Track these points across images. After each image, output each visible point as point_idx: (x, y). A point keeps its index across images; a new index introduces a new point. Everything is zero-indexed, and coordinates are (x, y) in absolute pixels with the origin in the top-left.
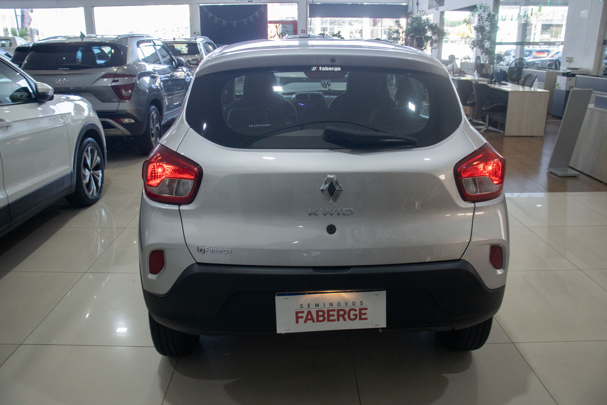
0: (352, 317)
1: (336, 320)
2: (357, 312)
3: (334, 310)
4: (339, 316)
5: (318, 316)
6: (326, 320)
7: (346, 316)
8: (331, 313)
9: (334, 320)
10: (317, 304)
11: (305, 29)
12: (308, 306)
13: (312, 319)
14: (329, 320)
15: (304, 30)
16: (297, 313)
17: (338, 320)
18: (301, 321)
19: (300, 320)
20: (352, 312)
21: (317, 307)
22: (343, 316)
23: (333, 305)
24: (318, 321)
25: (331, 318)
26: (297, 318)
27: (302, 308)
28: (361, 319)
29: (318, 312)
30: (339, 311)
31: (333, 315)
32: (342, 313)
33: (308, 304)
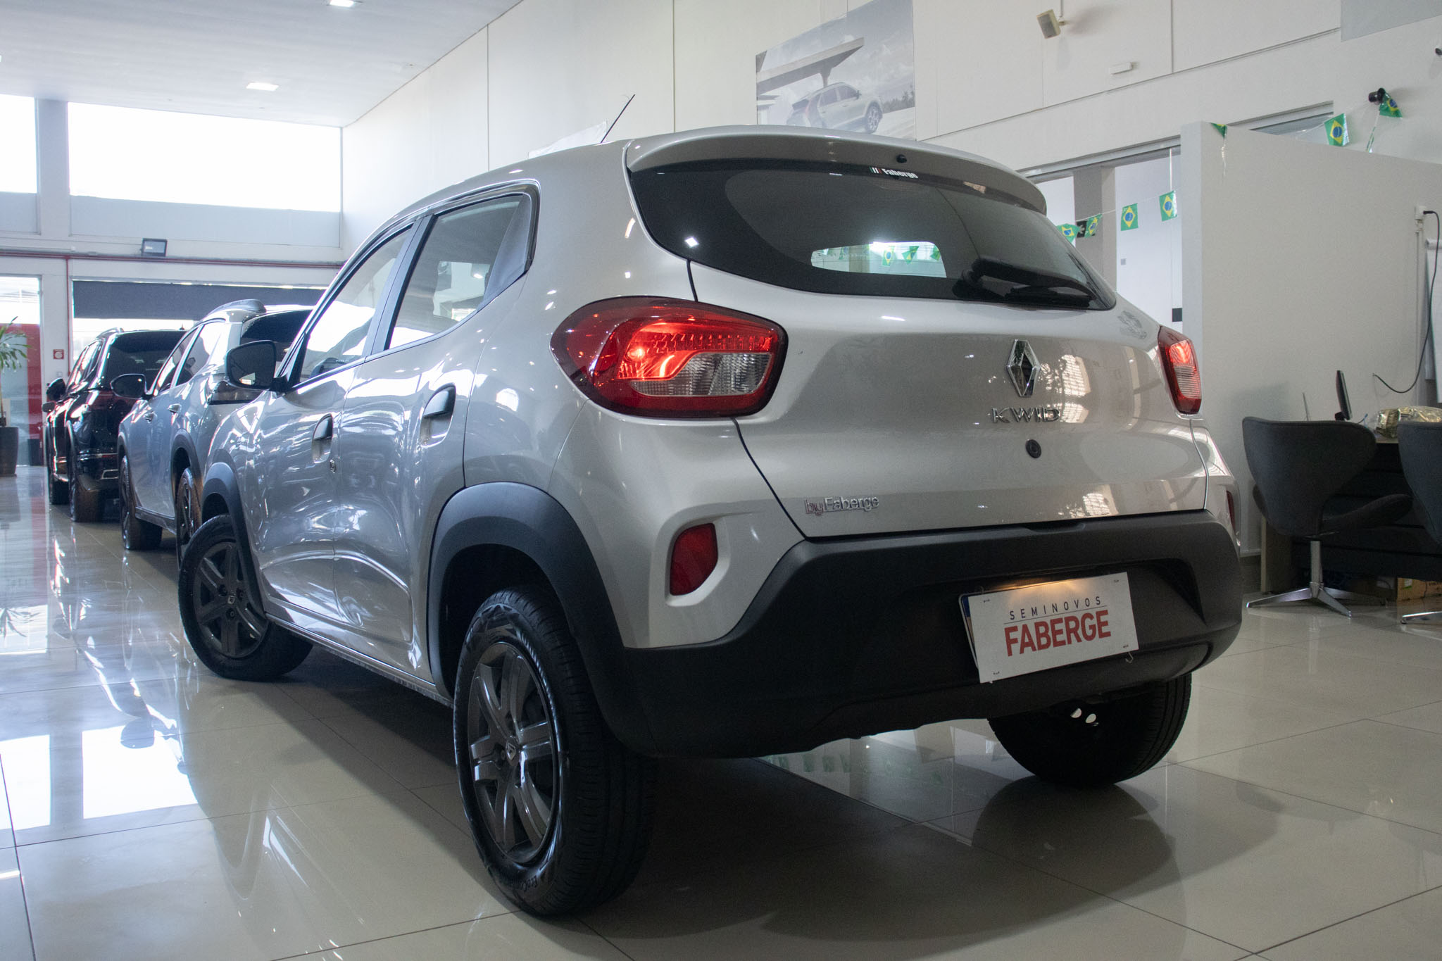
0: (1089, 632)
1: (1067, 643)
2: (1094, 622)
3: (1060, 621)
4: (1069, 631)
5: (1039, 636)
6: (1052, 644)
7: (1080, 632)
8: (1058, 627)
9: (1063, 643)
10: (1034, 609)
11: (64, 348)
12: (1022, 614)
13: (1031, 644)
14: (1057, 644)
15: (62, 352)
16: (1008, 631)
17: (1070, 642)
18: (1016, 647)
19: (1013, 646)
20: (1088, 622)
21: (1035, 616)
22: (1075, 631)
23: (1058, 609)
24: (1041, 647)
25: (1059, 638)
26: (1010, 642)
27: (1013, 619)
28: (1102, 635)
29: (1037, 625)
30: (1068, 619)
31: (1060, 632)
32: (1072, 625)
33: (1022, 610)
